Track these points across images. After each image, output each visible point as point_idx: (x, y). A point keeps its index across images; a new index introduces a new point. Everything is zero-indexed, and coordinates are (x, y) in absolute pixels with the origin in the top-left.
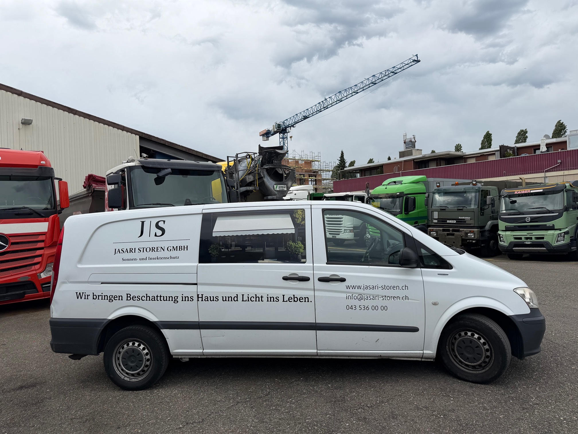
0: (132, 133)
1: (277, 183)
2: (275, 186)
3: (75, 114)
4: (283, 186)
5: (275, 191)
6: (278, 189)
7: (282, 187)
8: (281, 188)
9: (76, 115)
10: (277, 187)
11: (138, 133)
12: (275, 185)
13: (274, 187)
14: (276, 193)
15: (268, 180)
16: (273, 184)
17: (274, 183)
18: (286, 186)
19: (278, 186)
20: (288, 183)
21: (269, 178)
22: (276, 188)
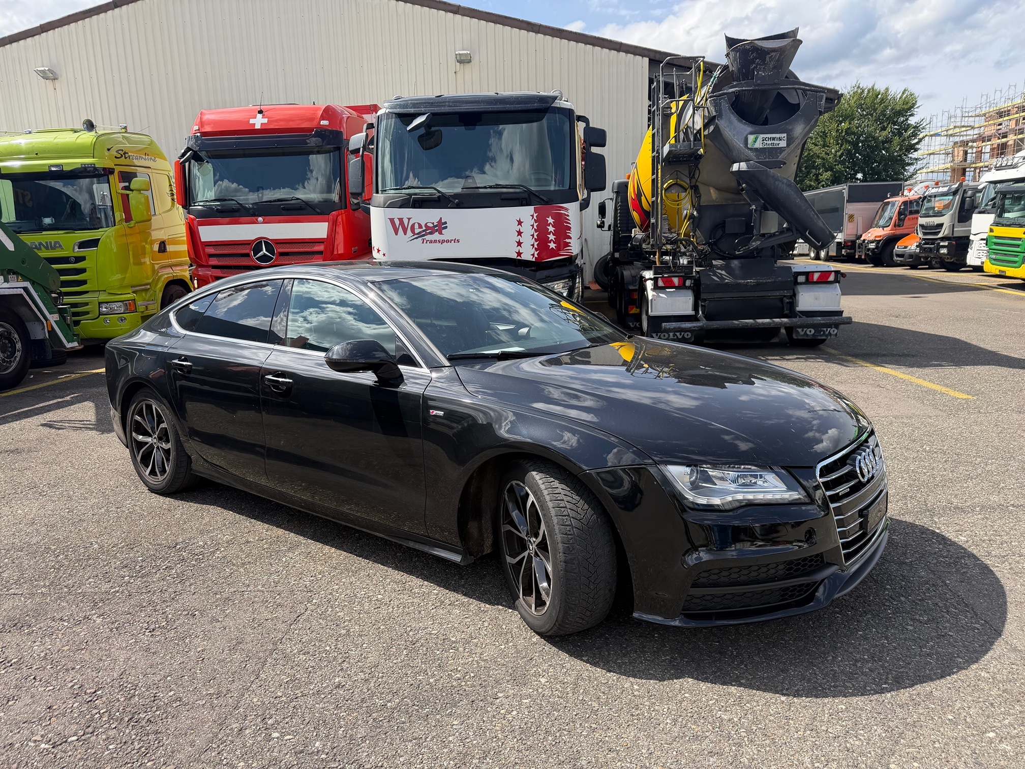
0: (635, 54)
1: (758, 128)
2: (751, 138)
3: (537, 32)
4: (778, 136)
5: (751, 149)
6: (759, 145)
7: (774, 139)
8: (770, 142)
9: (539, 35)
10: (756, 139)
11: (647, 53)
12: (751, 133)
13: (746, 139)
14: (752, 155)
15: (730, 122)
16: (746, 133)
17: (749, 128)
18: (785, 135)
19: (762, 136)
20: (793, 128)
21: (734, 118)
22: (755, 142)
